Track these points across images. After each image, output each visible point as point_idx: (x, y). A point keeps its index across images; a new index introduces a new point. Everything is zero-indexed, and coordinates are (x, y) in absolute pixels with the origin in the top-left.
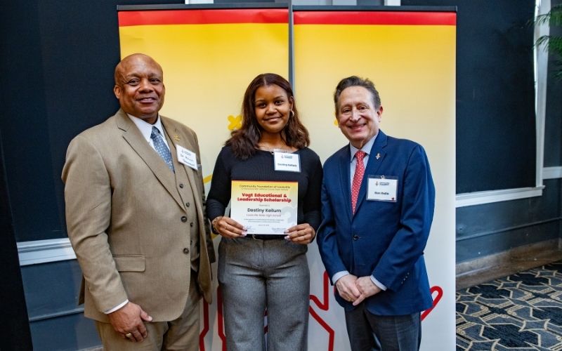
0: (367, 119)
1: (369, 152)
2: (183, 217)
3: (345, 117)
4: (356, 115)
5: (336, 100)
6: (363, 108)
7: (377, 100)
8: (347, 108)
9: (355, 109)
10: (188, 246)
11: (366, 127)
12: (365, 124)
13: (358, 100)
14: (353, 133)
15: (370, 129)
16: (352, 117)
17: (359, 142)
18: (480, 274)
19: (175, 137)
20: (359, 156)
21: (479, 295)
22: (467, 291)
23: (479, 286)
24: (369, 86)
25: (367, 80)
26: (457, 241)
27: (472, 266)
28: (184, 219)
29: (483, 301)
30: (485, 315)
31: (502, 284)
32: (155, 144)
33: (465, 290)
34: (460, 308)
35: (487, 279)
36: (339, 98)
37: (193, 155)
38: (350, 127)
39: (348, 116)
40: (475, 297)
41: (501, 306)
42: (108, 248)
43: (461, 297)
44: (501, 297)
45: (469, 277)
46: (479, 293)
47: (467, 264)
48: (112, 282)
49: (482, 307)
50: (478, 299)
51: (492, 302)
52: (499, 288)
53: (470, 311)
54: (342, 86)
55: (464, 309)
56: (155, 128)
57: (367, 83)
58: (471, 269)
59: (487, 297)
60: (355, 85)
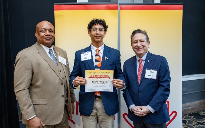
0: (144, 46)
1: (145, 60)
2: (62, 83)
3: (135, 45)
4: (139, 44)
5: (132, 38)
6: (142, 42)
7: (148, 39)
8: (136, 42)
9: (139, 42)
10: (64, 94)
11: (143, 49)
12: (143, 48)
13: (140, 38)
14: (138, 51)
15: (145, 50)
16: (137, 45)
17: (140, 55)
18: (193, 109)
19: (58, 53)
20: (141, 61)
21: (192, 117)
22: (188, 115)
23: (193, 113)
24: (145, 33)
25: (144, 31)
26: (183, 95)
27: (190, 105)
28: (62, 84)
29: (194, 119)
30: (195, 125)
31: (203, 113)
32: (50, 56)
33: (187, 114)
34: (184, 122)
35: (196, 111)
36: (133, 38)
37: (65, 60)
38: (137, 49)
39: (136, 45)
40: (191, 117)
41: (202, 122)
42: (29, 94)
43: (185, 117)
44: (202, 118)
45: (188, 109)
46: (192, 116)
47: (187, 104)
48: (29, 108)
49: (194, 122)
50: (192, 118)
51: (198, 120)
52: (201, 114)
53: (189, 123)
54: (134, 33)
55: (186, 122)
56: (50, 49)
57: (144, 32)
58: (189, 106)
59: (196, 118)
60: (139, 33)
